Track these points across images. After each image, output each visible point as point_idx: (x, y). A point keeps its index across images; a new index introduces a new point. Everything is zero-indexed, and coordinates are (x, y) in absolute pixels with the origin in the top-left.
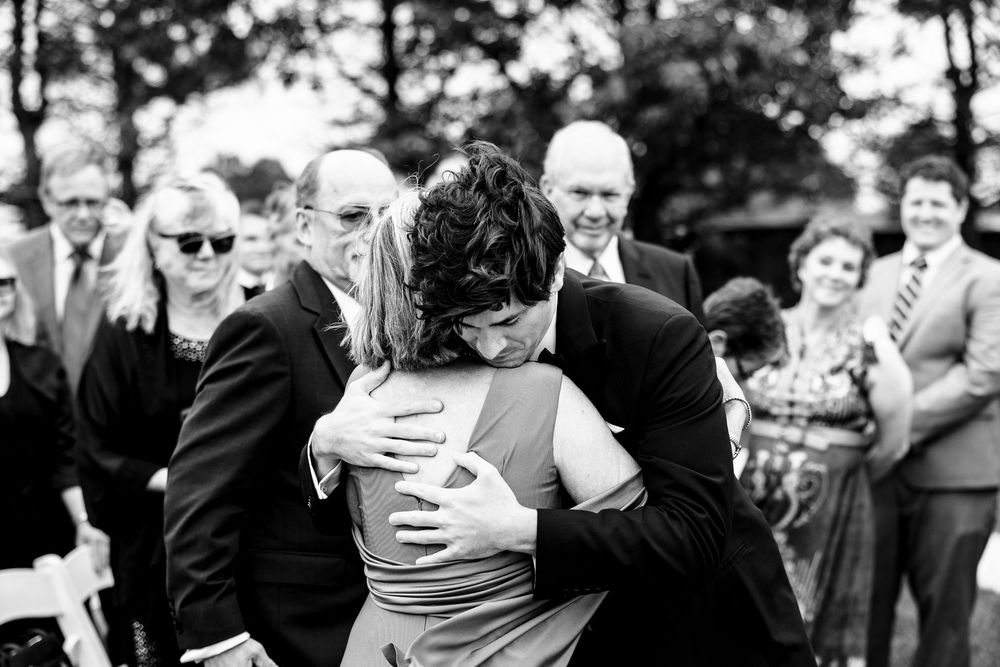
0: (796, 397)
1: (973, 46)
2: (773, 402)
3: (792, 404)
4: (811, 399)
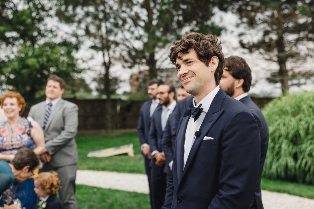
0: (14, 143)
1: (110, 58)
2: (6, 146)
3: (12, 145)
4: (18, 142)
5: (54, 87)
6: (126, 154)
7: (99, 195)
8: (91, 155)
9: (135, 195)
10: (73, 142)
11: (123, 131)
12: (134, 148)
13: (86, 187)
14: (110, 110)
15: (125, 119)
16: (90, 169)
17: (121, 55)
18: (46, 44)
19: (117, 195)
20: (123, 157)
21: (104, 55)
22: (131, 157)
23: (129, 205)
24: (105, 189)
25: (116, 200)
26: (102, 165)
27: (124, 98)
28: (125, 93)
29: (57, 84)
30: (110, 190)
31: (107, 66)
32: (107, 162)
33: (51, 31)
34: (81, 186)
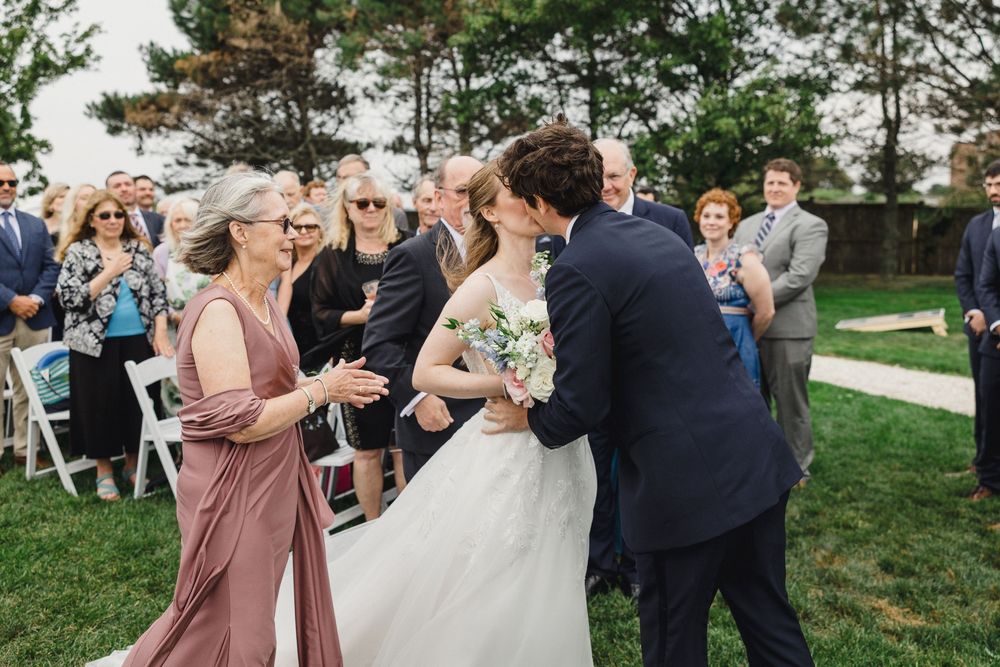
5: (781, 183)
6: (928, 330)
7: (857, 406)
8: (842, 325)
9: (943, 415)
10: (809, 295)
11: (923, 279)
12: (948, 317)
13: (831, 388)
14: (894, 230)
15: (930, 250)
16: (839, 354)
17: (931, 98)
18: (754, 86)
19: (900, 411)
20: (918, 335)
21: (884, 100)
22: (939, 336)
23: (925, 433)
24: (873, 397)
25: (897, 419)
26: (867, 347)
27: (932, 201)
28: (936, 190)
29: (785, 177)
30: (884, 399)
31: (892, 126)
32: (880, 344)
33: (766, 55)
34: (819, 386)
